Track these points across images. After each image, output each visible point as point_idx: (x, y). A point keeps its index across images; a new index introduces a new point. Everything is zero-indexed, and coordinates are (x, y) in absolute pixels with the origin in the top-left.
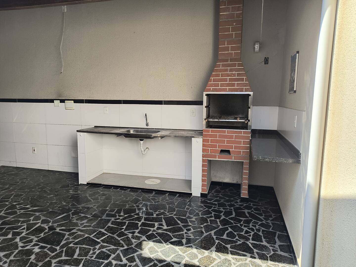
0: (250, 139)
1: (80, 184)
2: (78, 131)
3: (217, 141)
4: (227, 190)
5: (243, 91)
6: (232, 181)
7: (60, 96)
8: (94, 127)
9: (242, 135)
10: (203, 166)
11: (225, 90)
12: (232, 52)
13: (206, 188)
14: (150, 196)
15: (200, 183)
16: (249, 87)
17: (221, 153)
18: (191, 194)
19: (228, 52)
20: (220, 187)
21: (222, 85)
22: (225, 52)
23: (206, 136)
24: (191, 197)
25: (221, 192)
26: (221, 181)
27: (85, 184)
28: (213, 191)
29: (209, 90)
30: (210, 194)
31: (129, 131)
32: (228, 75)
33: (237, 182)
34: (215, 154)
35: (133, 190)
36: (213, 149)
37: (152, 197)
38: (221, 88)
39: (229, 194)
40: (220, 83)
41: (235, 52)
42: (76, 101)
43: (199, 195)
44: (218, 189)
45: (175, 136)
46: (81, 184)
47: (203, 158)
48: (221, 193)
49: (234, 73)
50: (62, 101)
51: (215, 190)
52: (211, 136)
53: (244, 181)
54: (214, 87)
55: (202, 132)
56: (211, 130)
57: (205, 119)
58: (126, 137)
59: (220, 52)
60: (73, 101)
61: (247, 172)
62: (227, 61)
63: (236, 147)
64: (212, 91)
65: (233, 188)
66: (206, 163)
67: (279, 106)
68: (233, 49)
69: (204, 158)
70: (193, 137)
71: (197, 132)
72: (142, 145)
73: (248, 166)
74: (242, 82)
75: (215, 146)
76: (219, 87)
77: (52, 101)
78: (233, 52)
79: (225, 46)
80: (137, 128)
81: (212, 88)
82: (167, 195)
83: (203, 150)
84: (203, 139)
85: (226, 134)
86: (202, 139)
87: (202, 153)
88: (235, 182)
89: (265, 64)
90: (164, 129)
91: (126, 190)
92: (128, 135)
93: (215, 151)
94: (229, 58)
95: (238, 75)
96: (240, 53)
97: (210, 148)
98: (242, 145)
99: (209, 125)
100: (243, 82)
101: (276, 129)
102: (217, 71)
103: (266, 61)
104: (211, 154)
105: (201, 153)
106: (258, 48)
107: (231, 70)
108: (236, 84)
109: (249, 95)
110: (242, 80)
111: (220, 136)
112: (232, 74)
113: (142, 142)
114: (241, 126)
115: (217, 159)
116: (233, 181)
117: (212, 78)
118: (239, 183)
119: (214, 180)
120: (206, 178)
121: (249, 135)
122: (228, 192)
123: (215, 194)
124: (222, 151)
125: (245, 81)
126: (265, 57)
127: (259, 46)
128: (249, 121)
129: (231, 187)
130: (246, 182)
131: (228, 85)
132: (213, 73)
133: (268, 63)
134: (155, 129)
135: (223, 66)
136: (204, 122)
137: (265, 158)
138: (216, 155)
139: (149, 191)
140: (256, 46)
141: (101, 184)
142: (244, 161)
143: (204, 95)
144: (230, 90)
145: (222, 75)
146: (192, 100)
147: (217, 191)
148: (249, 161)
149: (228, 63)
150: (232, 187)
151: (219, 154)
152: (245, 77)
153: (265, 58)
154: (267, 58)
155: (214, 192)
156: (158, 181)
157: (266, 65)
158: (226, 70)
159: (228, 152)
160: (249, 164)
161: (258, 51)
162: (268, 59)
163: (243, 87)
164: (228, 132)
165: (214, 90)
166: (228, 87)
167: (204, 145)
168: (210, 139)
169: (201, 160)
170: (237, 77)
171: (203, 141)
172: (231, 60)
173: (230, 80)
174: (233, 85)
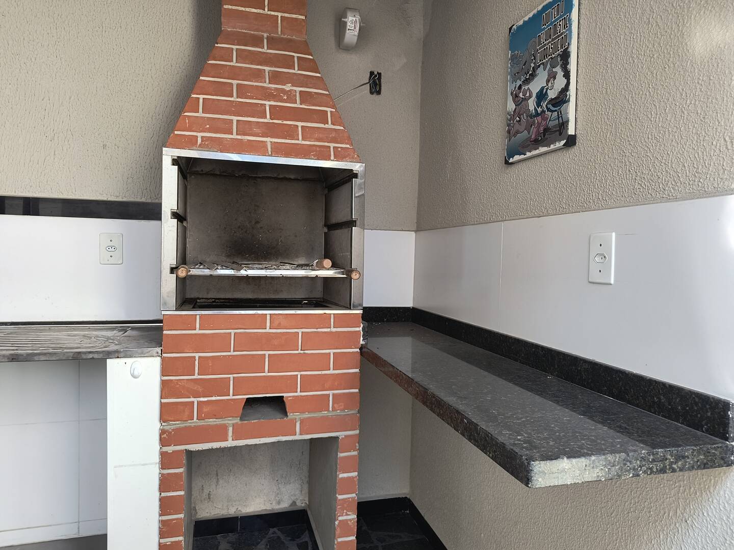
0: (362, 342)
3: (230, 365)
5: (327, 158)
6: (274, 503)
9: (328, 330)
10: (165, 483)
11: (258, 148)
12: (273, 13)
16: (348, 146)
17: (246, 415)
19: (261, 11)
20: (232, 537)
21: (244, 129)
22: (248, 9)
23: (179, 343)
26: (232, 512)
29: (191, 143)
32: (268, 94)
33: (294, 503)
34: (219, 422)
36: (214, 398)
38: (239, 137)
40: (235, 118)
41: (286, 15)
45: (14, 358)
47: (165, 449)
49: (288, 87)
52: (200, 343)
53: (340, 518)
54: (209, 131)
55: (161, 329)
56: (201, 316)
57: (173, 270)
59: (230, 7)
61: (353, 478)
62: (258, 42)
63: (308, 383)
64: (202, 147)
65: (279, 533)
66: (181, 470)
67: (415, 232)
69: (170, 449)
70: (116, 354)
71: (133, 329)
73: (355, 455)
74: (322, 126)
75: (220, 387)
76: (234, 136)
78: (280, 14)
81: (200, 135)
83: (166, 413)
84: (164, 360)
85: (268, 330)
86: (159, 359)
87: (155, 426)
88: (284, 505)
89: (372, 91)
93: (221, 410)
94: (265, 35)
95: (306, 98)
96: (304, 24)
97: (195, 400)
98: (331, 372)
99: (186, 301)
100: (326, 126)
101: (410, 304)
102: (218, 71)
103: (375, 83)
104: (201, 423)
105: (153, 426)
106: (358, 28)
107: (276, 78)
108: (300, 129)
109: (353, 174)
110: (322, 118)
111: (243, 342)
112: (283, 91)
115: (230, 443)
116: (279, 503)
117: (202, 97)
118: (300, 505)
121: (357, 329)
124: (251, 405)
125: (332, 124)
126: (373, 70)
127: (360, 24)
129: (272, 530)
130: (350, 520)
131: (270, 130)
132: (201, 78)
133: (379, 93)
135: (242, 57)
136: (169, 284)
138: (224, 428)
140: (350, 18)
142: (341, 434)
143: (167, 161)
144: (278, 150)
145: (242, 92)
146: (105, 199)
148: (357, 432)
149: (263, 50)
150: (275, 529)
151: (237, 421)
152: (329, 109)
153: (372, 73)
154: (376, 73)
157: (375, 96)
158: (259, 75)
159: (278, 404)
160: (357, 446)
161: (356, 38)
162: (380, 78)
163: (326, 144)
164: (276, 323)
165: (208, 144)
166: (272, 137)
167: (166, 389)
168: (197, 355)
169: (156, 458)
170: (301, 106)
171: (166, 369)
172: (273, 43)
173: (276, 112)
174: (290, 132)
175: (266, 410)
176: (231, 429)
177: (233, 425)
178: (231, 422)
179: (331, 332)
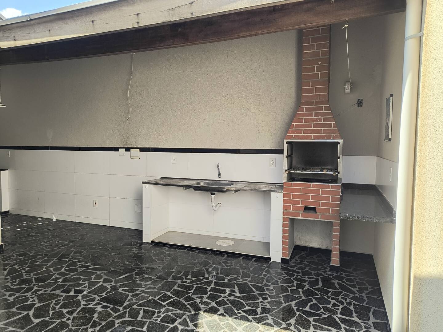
0: (341, 194)
1: (143, 242)
2: (143, 183)
3: (300, 197)
4: (314, 257)
5: (330, 139)
6: (321, 245)
7: (126, 144)
8: (160, 178)
9: (329, 190)
10: (284, 225)
11: (309, 137)
12: (317, 94)
13: (287, 252)
14: (222, 259)
15: (281, 246)
16: (338, 134)
17: (305, 211)
18: (270, 259)
19: (313, 94)
20: (306, 252)
21: (306, 132)
22: (309, 94)
23: (288, 190)
24: (270, 263)
25: (306, 258)
26: (306, 245)
27: (150, 243)
28: (297, 257)
29: (291, 137)
30: (293, 260)
31: (199, 183)
32: (313, 120)
33: (327, 247)
34: (297, 212)
35: (203, 251)
36: (296, 205)
37: (224, 260)
38: (304, 134)
39: (317, 261)
40: (303, 129)
41: (321, 94)
42: (142, 150)
43: (280, 261)
44: (304, 255)
45: (251, 190)
46: (145, 242)
47: (284, 216)
48: (306, 260)
49: (320, 117)
50: (128, 149)
51: (299, 255)
52: (293, 190)
53: (334, 246)
54: (296, 133)
55: (283, 186)
56: (293, 183)
57: (286, 171)
58: (195, 190)
59: (304, 95)
60: (139, 150)
61: (338, 235)
62: (311, 104)
63: (323, 204)
64: (294, 139)
65: (321, 255)
66: (288, 223)
67: (377, 156)
68: (318, 90)
69: (285, 217)
70: (274, 191)
71: (278, 185)
72: (213, 200)
73: (339, 228)
75: (298, 203)
76: (303, 134)
77: (117, 149)
78: (319, 94)
79: (309, 87)
80: (208, 180)
81: (293, 135)
82: (241, 258)
83: (284, 207)
84: (284, 193)
85: (311, 188)
86: (282, 193)
87: (282, 210)
88: (324, 247)
89: (358, 106)
90: (239, 182)
91: (194, 251)
92: (197, 188)
93: (298, 208)
94: (314, 101)
95: (325, 120)
96: (327, 95)
97: (291, 205)
98: (330, 202)
99: (291, 178)
100: (331, 128)
101: (374, 184)
102: (300, 115)
103: (360, 103)
104: (293, 211)
106: (349, 89)
107: (316, 115)
108: (322, 130)
109: (339, 143)
110: (330, 125)
111: (304, 191)
112: (318, 119)
113: (213, 196)
114: (330, 180)
115: (300, 218)
116: (322, 246)
117: (294, 124)
118: (329, 248)
119: (298, 243)
120: (288, 240)
121: (339, 190)
122: (316, 259)
123: (300, 261)
124: (306, 209)
125: (333, 127)
127: (351, 86)
128: (339, 173)
129: (319, 254)
130: (337, 247)
131: (313, 131)
132: (295, 118)
133: (361, 106)
134: (228, 181)
135: (307, 109)
136: (285, 175)
137: (353, 216)
138: (299, 213)
139: (221, 253)
140: (347, 86)
141: (166, 244)
142: (334, 221)
143: (285, 143)
144: (315, 137)
145: (306, 120)
146: (271, 149)
147: (302, 258)
148: (339, 221)
149: (313, 106)
150: (321, 254)
151: (302, 212)
152: (332, 122)
153: (359, 100)
154: (360, 99)
155: (299, 258)
156: (232, 243)
157: (360, 108)
158: (311, 115)
159: (314, 209)
160: (339, 225)
161: (349, 91)
162: (362, 100)
163: (330, 134)
164: (314, 186)
165: (296, 137)
166: (313, 134)
167: (284, 201)
168: (292, 193)
169: (282, 219)
170: (324, 123)
171: (284, 196)
172: (317, 103)
173: (315, 126)
174: (319, 131)
175: (312, 211)
176: (301, 214)
177: (301, 213)
178: (301, 212)
179: (330, 190)
